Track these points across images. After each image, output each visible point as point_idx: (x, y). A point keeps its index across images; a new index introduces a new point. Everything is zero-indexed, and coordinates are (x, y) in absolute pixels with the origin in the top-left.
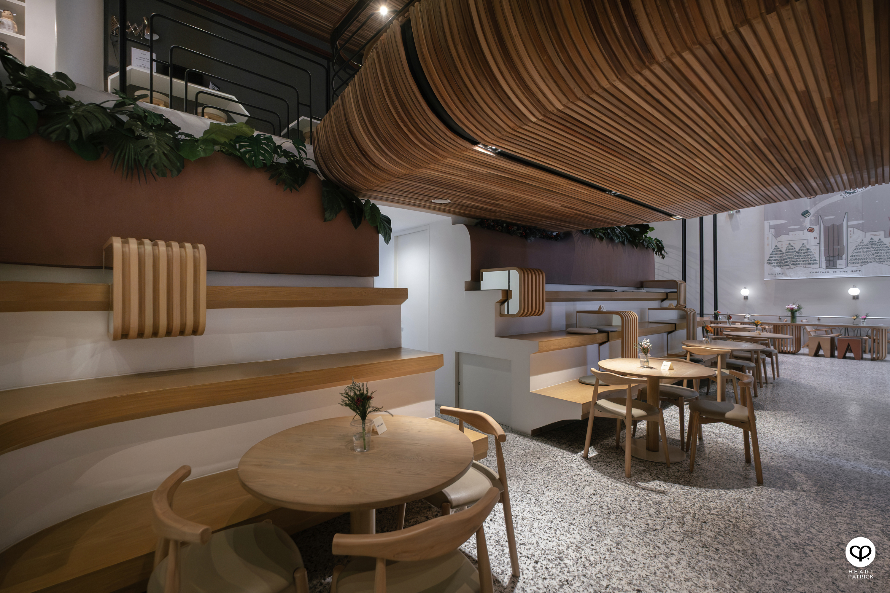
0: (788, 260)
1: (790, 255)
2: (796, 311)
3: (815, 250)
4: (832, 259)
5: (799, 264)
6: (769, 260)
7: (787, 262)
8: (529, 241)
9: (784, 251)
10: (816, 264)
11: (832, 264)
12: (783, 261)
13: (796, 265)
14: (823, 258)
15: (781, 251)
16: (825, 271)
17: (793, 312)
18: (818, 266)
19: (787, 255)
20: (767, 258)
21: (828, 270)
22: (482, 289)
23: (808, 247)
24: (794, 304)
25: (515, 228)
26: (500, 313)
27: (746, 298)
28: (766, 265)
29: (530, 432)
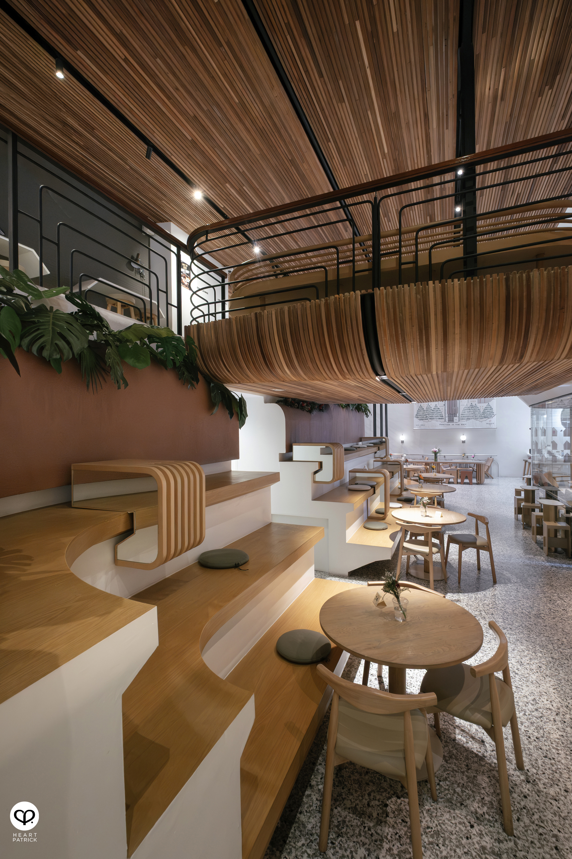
0: (427, 415)
1: (429, 412)
2: (437, 453)
3: (442, 409)
4: (451, 416)
5: (433, 419)
6: (416, 415)
7: (427, 417)
8: (312, 415)
9: (425, 409)
10: (443, 419)
11: (451, 420)
12: (425, 416)
13: (432, 419)
14: (447, 415)
15: (423, 409)
16: (447, 424)
17: (436, 453)
18: (444, 420)
19: (427, 412)
20: (415, 413)
21: (449, 423)
22: (294, 460)
23: (439, 407)
24: (436, 448)
25: (305, 404)
26: (314, 481)
27: (402, 442)
28: (415, 418)
29: (347, 574)
